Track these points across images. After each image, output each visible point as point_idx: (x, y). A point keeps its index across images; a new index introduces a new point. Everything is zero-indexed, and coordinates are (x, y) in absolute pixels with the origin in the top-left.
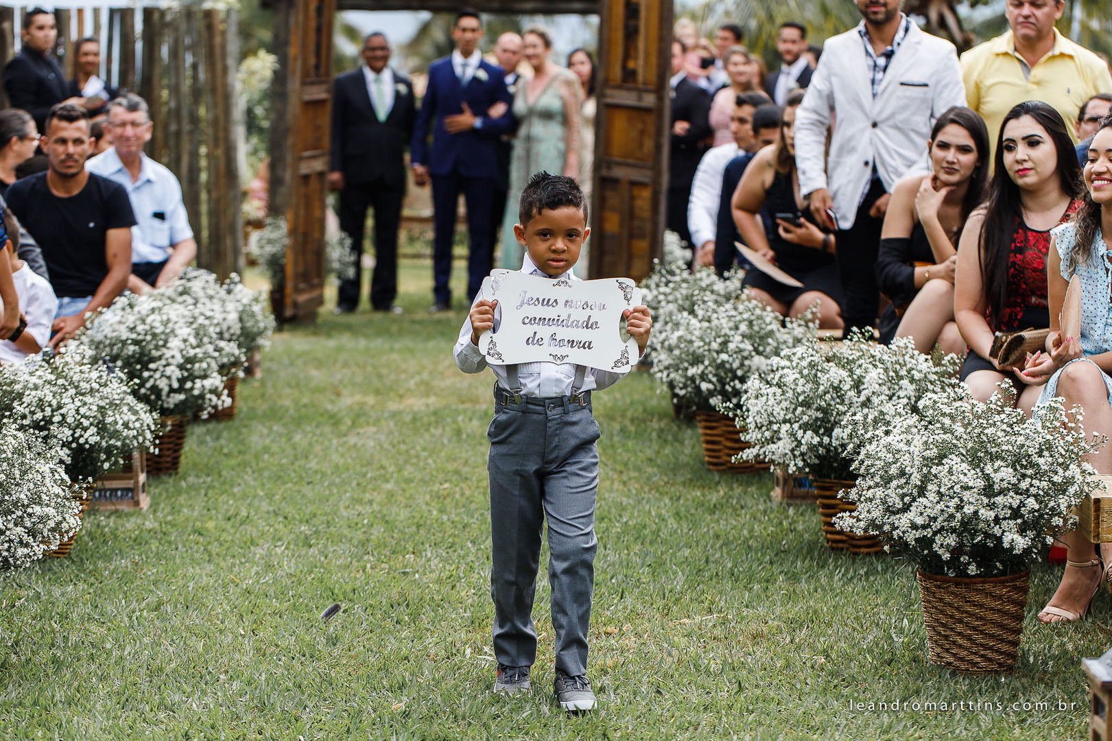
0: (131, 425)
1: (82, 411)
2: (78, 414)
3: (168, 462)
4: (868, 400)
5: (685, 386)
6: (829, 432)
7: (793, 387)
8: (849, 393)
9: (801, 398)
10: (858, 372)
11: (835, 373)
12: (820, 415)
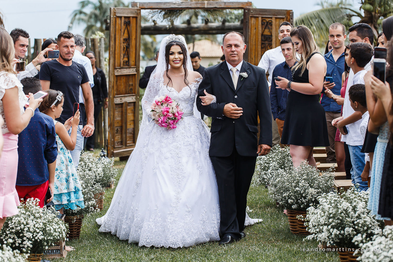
0: (57, 230)
1: (36, 226)
2: (35, 227)
3: (75, 234)
4: (359, 215)
5: (282, 200)
6: (343, 229)
7: (328, 210)
8: (351, 212)
9: (331, 215)
10: (354, 204)
11: (345, 205)
12: (339, 221)
